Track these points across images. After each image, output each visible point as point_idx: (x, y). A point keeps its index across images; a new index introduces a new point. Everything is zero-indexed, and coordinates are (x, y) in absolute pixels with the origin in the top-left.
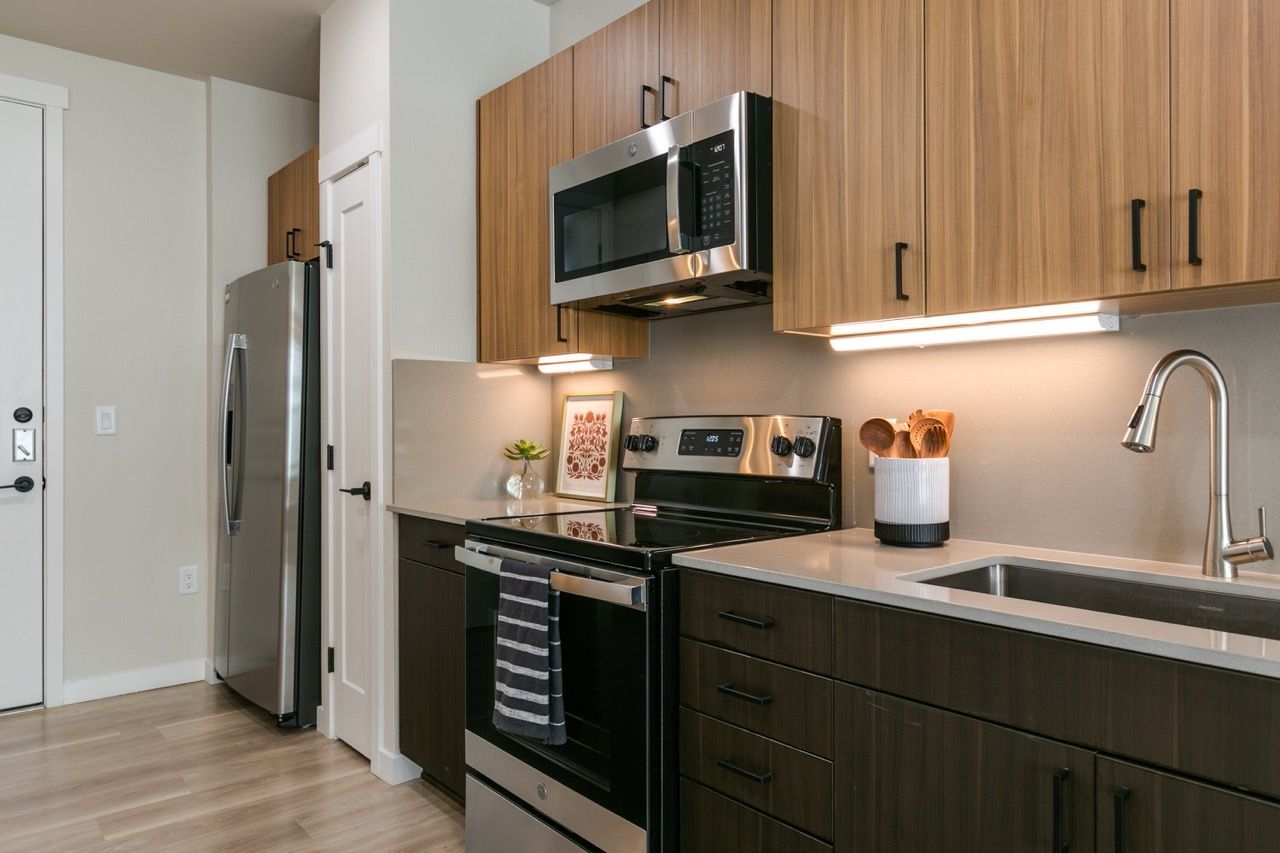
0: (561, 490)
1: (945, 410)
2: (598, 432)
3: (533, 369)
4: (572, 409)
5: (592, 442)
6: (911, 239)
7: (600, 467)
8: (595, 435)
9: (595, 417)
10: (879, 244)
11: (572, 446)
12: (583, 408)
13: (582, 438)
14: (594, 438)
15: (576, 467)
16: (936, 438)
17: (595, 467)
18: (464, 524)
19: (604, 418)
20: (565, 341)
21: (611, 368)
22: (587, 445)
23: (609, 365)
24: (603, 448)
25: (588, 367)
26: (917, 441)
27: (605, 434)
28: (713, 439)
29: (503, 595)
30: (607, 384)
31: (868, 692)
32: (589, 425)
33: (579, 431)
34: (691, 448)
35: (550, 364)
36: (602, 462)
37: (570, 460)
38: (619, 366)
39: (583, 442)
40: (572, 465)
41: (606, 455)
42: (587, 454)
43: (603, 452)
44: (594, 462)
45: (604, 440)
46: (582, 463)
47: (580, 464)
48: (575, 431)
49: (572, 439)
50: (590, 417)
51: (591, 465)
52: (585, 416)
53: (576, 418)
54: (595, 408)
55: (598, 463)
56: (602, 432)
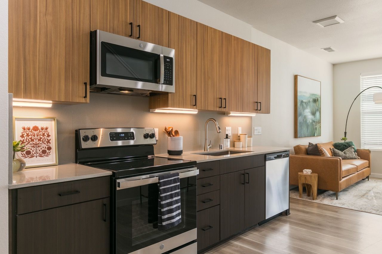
2: (44, 135)
4: (19, 125)
5: (39, 140)
7: (47, 151)
8: (42, 137)
9: (40, 128)
11: (23, 143)
12: (31, 125)
13: (31, 138)
14: (41, 138)
15: (28, 153)
17: (44, 152)
19: (47, 129)
22: (36, 141)
24: (48, 142)
27: (49, 136)
32: (36, 132)
33: (28, 135)
34: (115, 138)
36: (49, 148)
39: (32, 140)
40: (24, 153)
41: (53, 144)
42: (36, 145)
43: (49, 144)
44: (43, 149)
45: (49, 139)
46: (33, 150)
47: (31, 151)
48: (25, 136)
49: (22, 139)
50: (36, 129)
51: (41, 150)
52: (31, 128)
53: (24, 129)
54: (40, 125)
55: (46, 149)
56: (46, 135)
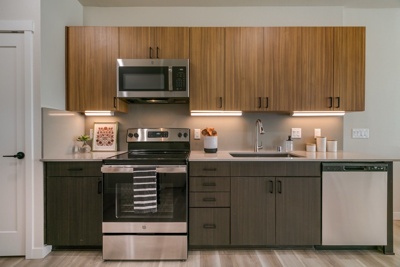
0: (94, 149)
2: (110, 132)
3: (82, 114)
4: (97, 127)
5: (107, 135)
7: (111, 142)
8: (109, 133)
9: (108, 128)
11: (98, 137)
12: (103, 126)
13: (102, 134)
14: (108, 134)
15: (100, 143)
16: (214, 133)
17: (109, 143)
18: (102, 161)
19: (112, 129)
20: (115, 107)
21: (114, 115)
22: (105, 136)
23: (113, 114)
24: (112, 137)
25: (110, 114)
26: (210, 133)
27: (113, 133)
28: (158, 134)
29: (134, 178)
30: (114, 120)
31: (238, 177)
32: (105, 131)
33: (101, 132)
34: (152, 136)
35: (88, 113)
36: (112, 141)
37: (97, 141)
38: (117, 114)
39: (103, 135)
40: (98, 142)
41: (115, 138)
42: (105, 139)
43: (112, 138)
44: (109, 141)
45: (113, 135)
46: (103, 141)
47: (102, 142)
48: (99, 132)
49: (98, 135)
50: (106, 128)
51: (108, 142)
52: (103, 128)
53: (99, 129)
54: (108, 126)
55: (110, 141)
56: (111, 133)
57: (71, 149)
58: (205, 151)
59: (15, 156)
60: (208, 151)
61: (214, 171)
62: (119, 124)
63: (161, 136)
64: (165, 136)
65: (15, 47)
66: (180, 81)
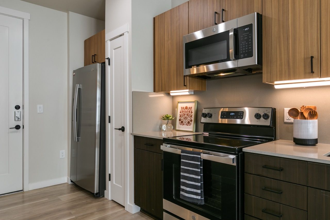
0: (177, 129)
1: (314, 106)
2: (189, 112)
3: (169, 94)
4: (180, 106)
5: (187, 115)
6: (315, 55)
7: (190, 122)
8: (188, 113)
9: (188, 107)
10: (303, 56)
11: (181, 116)
12: (184, 105)
13: (184, 114)
14: (188, 114)
15: (182, 122)
16: (313, 114)
17: (189, 122)
18: (162, 139)
19: (191, 108)
20: (186, 86)
21: (193, 94)
22: (186, 116)
23: (193, 93)
24: (191, 117)
25: (188, 93)
26: (306, 115)
27: (192, 113)
28: (232, 114)
29: (182, 160)
30: (192, 99)
31: (322, 191)
32: (186, 110)
33: (183, 112)
34: (225, 117)
35: (173, 93)
36: (191, 121)
37: (180, 120)
38: (196, 93)
39: (184, 115)
40: (181, 122)
41: (193, 119)
42: (186, 118)
43: (191, 118)
44: (188, 121)
45: (192, 114)
46: (184, 121)
47: (183, 121)
48: (182, 112)
49: (180, 114)
50: (186, 108)
51: (187, 121)
52: (185, 107)
53: (182, 108)
54: (189, 105)
55: (190, 121)
56: (191, 112)
57: (158, 127)
58: (294, 142)
59: (119, 129)
60: (300, 142)
61: (278, 172)
62: (198, 103)
63: (235, 117)
64: (239, 117)
65: (121, 47)
66: (245, 45)
